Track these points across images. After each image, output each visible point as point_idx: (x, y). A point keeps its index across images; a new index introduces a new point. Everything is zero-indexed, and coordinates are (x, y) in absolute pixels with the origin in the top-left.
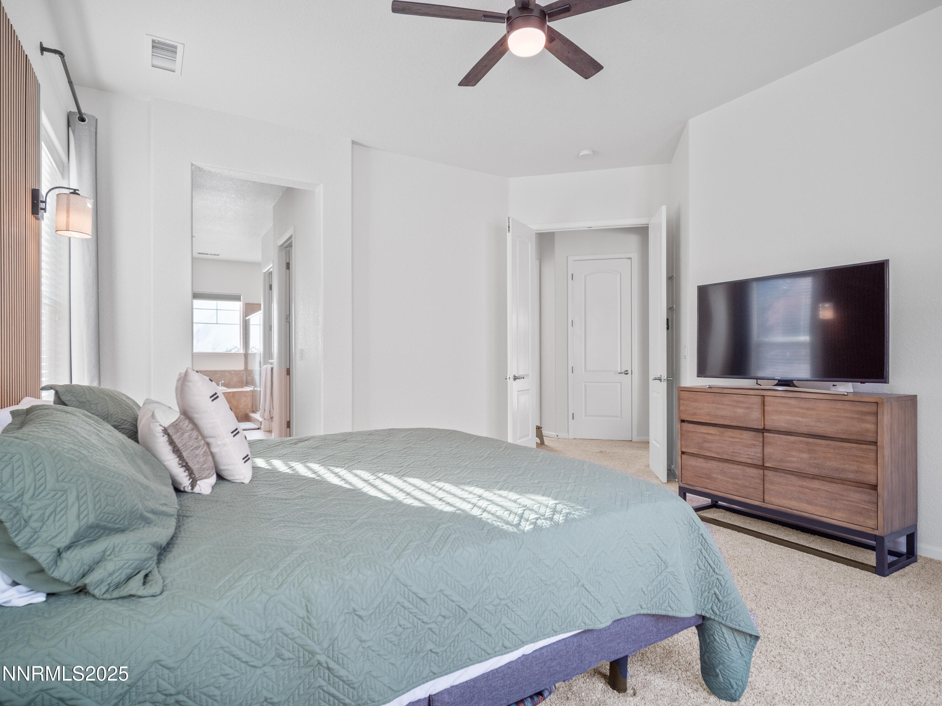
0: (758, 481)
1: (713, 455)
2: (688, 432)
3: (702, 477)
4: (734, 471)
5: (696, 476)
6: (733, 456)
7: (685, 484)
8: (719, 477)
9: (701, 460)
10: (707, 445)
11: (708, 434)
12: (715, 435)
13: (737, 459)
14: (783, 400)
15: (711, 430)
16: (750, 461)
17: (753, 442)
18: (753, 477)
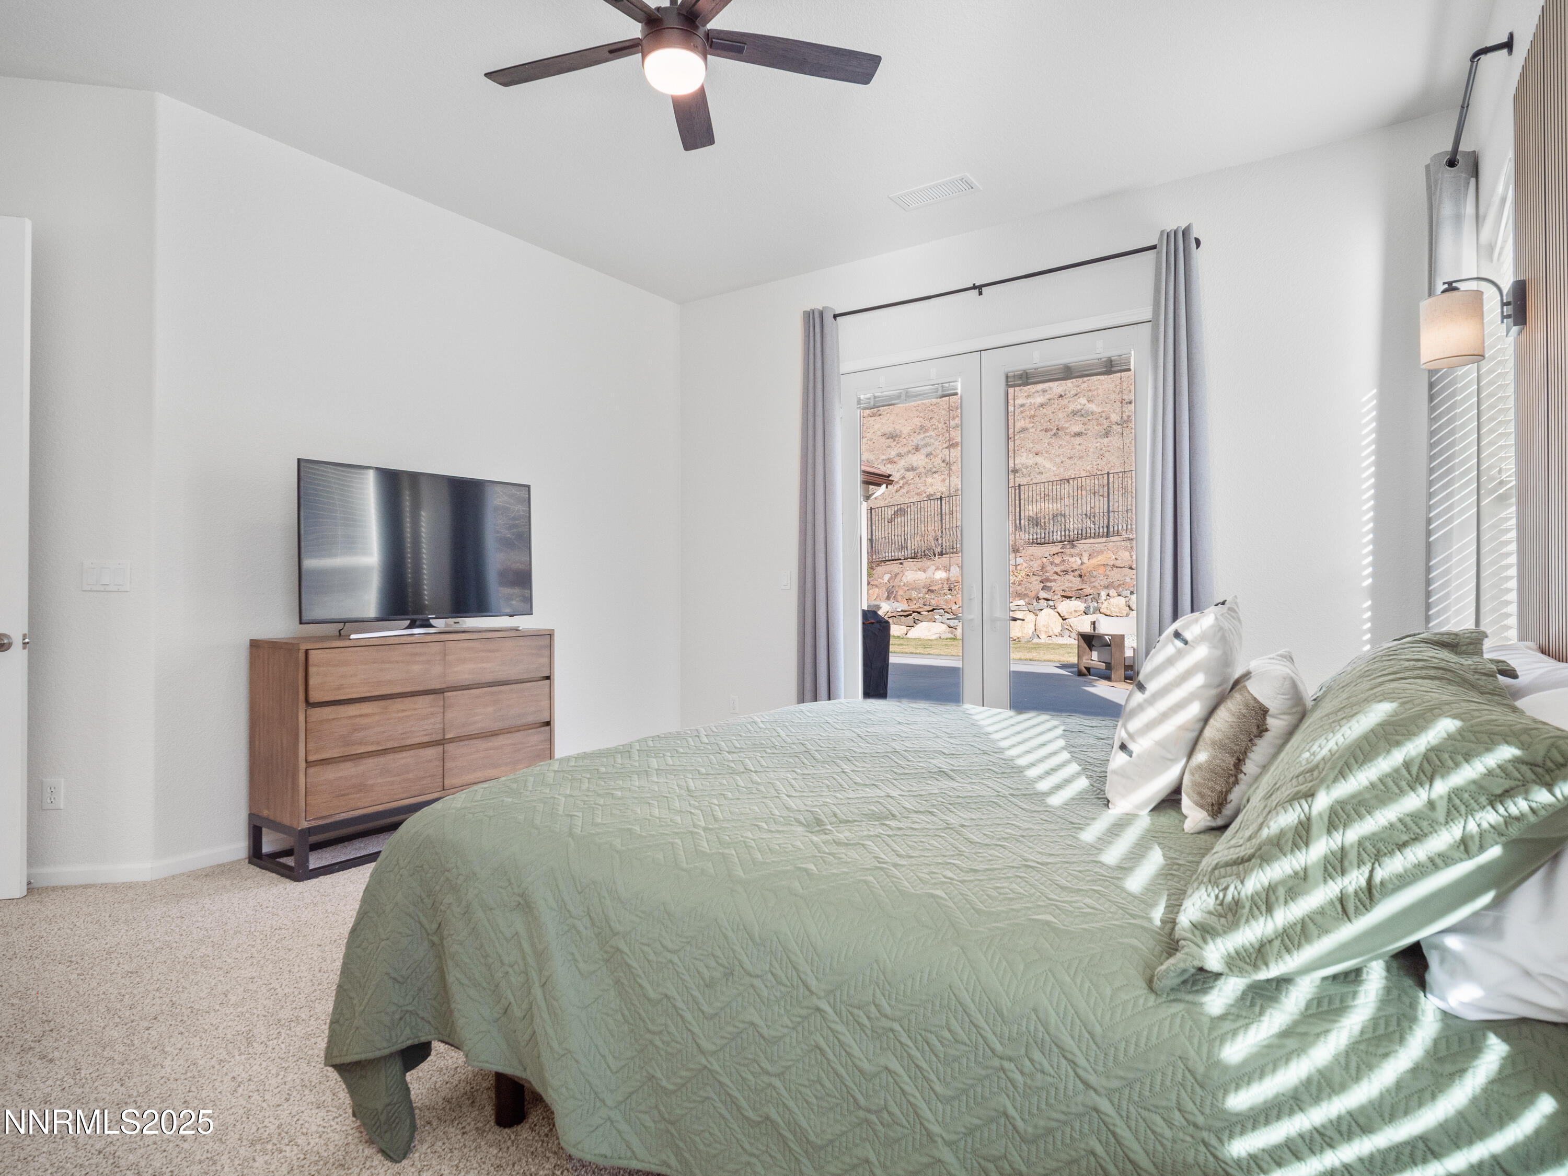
0: (437, 763)
1: (370, 748)
2: (322, 722)
3: (348, 794)
4: (402, 762)
5: (338, 796)
6: (402, 739)
7: (314, 819)
8: (380, 780)
9: (349, 764)
10: (358, 735)
11: (361, 716)
12: (373, 714)
13: (409, 742)
14: (466, 644)
15: (366, 708)
16: (426, 739)
17: (431, 710)
18: (430, 761)
